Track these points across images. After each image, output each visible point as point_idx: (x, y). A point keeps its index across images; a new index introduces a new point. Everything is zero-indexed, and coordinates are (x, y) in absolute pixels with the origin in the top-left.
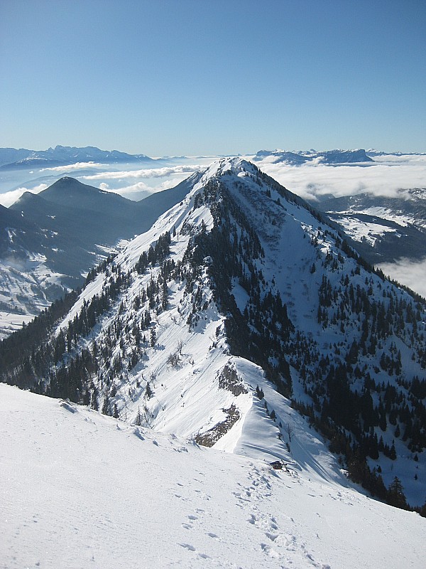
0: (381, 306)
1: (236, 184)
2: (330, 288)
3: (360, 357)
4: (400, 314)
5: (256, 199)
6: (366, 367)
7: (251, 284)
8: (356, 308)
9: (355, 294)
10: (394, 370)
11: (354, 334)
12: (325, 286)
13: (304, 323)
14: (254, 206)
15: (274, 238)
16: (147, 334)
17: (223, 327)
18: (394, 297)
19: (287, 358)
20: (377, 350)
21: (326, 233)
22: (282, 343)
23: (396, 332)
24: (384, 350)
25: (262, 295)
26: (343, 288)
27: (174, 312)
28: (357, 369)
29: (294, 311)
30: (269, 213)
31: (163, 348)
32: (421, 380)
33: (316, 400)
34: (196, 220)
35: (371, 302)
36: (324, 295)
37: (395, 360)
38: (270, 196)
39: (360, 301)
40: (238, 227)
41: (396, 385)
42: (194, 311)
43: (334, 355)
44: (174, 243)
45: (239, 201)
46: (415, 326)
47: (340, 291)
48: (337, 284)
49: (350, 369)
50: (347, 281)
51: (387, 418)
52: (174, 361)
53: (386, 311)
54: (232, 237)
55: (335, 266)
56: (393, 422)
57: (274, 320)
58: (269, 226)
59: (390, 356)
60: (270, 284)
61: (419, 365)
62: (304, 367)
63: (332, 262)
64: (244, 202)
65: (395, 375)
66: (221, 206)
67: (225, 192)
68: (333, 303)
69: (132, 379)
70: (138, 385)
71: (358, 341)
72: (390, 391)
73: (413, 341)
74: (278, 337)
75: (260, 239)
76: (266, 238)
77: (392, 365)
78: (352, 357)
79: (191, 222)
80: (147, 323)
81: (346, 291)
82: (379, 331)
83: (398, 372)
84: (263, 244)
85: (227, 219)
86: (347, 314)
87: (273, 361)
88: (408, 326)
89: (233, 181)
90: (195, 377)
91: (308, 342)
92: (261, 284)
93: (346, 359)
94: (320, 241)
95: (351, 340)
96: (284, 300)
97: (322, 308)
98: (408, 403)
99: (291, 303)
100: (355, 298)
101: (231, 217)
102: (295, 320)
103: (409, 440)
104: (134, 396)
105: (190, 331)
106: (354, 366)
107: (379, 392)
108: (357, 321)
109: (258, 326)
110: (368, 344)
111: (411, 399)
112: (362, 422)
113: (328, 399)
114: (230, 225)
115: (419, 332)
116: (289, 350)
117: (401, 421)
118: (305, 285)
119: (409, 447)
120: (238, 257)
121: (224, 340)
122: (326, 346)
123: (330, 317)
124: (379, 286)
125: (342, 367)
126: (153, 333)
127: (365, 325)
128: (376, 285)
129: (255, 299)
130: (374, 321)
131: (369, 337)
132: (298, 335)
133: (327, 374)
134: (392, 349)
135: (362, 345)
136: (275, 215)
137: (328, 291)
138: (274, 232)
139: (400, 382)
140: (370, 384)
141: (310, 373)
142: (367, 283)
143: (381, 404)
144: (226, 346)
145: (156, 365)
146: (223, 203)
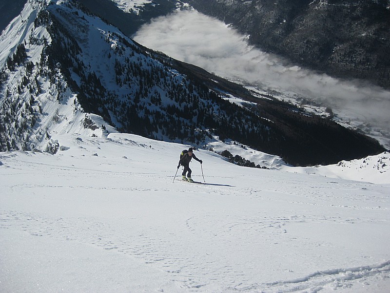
0: (147, 71)
1: (57, 10)
2: (120, 65)
3: (141, 99)
4: (157, 74)
5: (71, 18)
6: (144, 104)
7: (79, 70)
8: (135, 74)
9: (133, 67)
10: (158, 103)
11: (136, 87)
12: (117, 64)
13: (110, 86)
14: (71, 23)
15: (85, 40)
16: (36, 108)
17: (77, 99)
18: (153, 66)
19: (106, 106)
20: (148, 94)
21: (113, 34)
22: (102, 99)
23: (157, 84)
24: (152, 94)
25: (86, 74)
26: (127, 64)
27: (47, 94)
28: (140, 106)
29: (104, 80)
30: (80, 26)
31: (47, 114)
32: (171, 106)
33: (123, 124)
34: (39, 35)
35: (142, 70)
36: (117, 69)
37: (158, 98)
38: (78, 15)
39: (136, 70)
40: (65, 38)
41: (160, 110)
42: (59, 93)
43: (128, 100)
44: (28, 50)
45: (61, 21)
46: (165, 80)
47: (125, 66)
48: (123, 63)
49: (137, 106)
50: (128, 60)
51: (158, 127)
52: (56, 119)
53: (150, 73)
54: (63, 45)
55: (121, 53)
56: (161, 128)
57: (95, 88)
58: (81, 34)
59: (155, 96)
60: (88, 67)
61: (169, 99)
62: (115, 109)
63: (119, 51)
64: (64, 21)
65: (159, 105)
66: (53, 26)
67: (53, 17)
68: (123, 73)
69: (35, 131)
70: (40, 134)
71: (138, 91)
72: (157, 114)
73: (165, 87)
74: (100, 97)
75: (78, 42)
76: (81, 41)
77: (157, 101)
78: (137, 100)
79: (35, 36)
80: (33, 102)
81: (128, 66)
82: (148, 84)
83: (160, 104)
84: (80, 45)
85: (58, 34)
86: (131, 78)
87: (100, 109)
88: (162, 80)
89: (55, 9)
90: (70, 125)
91: (114, 96)
92: (84, 69)
93: (134, 102)
94: (110, 40)
95: (135, 91)
96: (98, 75)
97: (118, 76)
98: (167, 118)
99: (101, 76)
100: (134, 69)
101: (60, 32)
102: (105, 85)
103: (169, 135)
104: (40, 140)
105: (59, 103)
106: (138, 104)
107: (152, 115)
108: (136, 81)
109: (89, 93)
110: (143, 92)
111: (168, 116)
112: (147, 130)
113: (129, 123)
114: (60, 38)
115: (168, 83)
116: (106, 102)
117: (164, 127)
118: (107, 65)
119: (170, 138)
120: (69, 55)
121: (80, 106)
122: (123, 96)
123: (122, 81)
124: (145, 61)
125: (133, 106)
126: (40, 107)
127: (141, 82)
128: (143, 60)
129: (83, 78)
130: (145, 79)
131: (144, 88)
132: (108, 93)
133: (126, 111)
134: (156, 92)
135: (141, 92)
136: (83, 27)
137: (119, 67)
138: (84, 37)
139: (162, 109)
140: (147, 112)
141: (118, 112)
142: (138, 60)
143: (154, 121)
144: (82, 109)
145: (47, 123)
146: (53, 24)
